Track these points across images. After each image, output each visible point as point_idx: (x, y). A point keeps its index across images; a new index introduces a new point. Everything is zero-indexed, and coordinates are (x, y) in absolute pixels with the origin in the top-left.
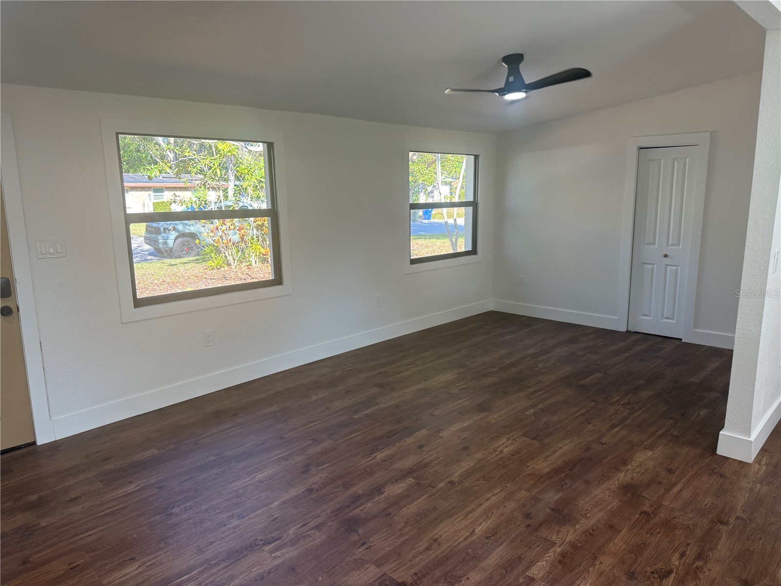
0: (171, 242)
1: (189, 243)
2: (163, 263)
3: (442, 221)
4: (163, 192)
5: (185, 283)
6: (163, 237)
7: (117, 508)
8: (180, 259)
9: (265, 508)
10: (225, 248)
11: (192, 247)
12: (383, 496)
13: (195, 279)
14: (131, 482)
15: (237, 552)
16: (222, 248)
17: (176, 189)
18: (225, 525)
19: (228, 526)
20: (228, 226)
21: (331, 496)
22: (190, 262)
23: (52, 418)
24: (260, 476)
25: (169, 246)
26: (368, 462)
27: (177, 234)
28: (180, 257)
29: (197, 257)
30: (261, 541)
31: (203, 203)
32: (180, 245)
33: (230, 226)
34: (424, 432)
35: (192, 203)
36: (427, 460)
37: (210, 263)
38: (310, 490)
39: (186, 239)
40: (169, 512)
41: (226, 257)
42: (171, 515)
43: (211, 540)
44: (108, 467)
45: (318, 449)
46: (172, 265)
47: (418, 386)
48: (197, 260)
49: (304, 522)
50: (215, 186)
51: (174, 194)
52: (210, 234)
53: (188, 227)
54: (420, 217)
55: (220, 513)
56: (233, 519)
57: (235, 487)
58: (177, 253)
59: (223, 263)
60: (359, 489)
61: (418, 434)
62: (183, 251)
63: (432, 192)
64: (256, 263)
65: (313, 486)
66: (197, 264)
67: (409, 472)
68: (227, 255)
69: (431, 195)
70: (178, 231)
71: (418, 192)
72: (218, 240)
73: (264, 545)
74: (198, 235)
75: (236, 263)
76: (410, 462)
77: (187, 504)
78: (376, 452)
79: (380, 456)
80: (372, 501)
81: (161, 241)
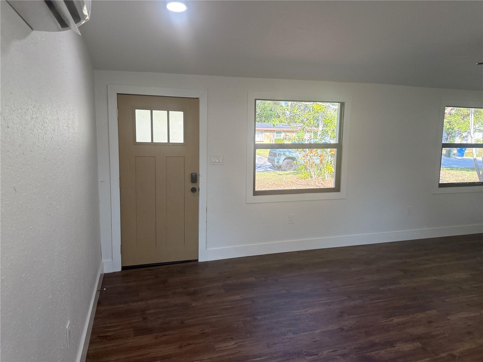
0: (281, 162)
1: (291, 163)
2: (275, 173)
3: (472, 158)
4: (281, 133)
5: (285, 186)
6: (277, 158)
7: (230, 306)
8: (285, 172)
9: (310, 332)
10: (310, 167)
11: (292, 165)
12: (394, 349)
13: (291, 183)
14: (239, 294)
15: (290, 354)
16: (308, 167)
17: (288, 131)
18: (285, 335)
19: (287, 336)
20: (313, 154)
21: (356, 337)
22: (290, 174)
23: (207, 249)
24: (311, 311)
25: (280, 164)
26: (386, 322)
27: (285, 157)
28: (285, 170)
29: (294, 171)
30: (305, 352)
31: (301, 140)
32: (286, 163)
33: (315, 154)
34: (434, 312)
35: (295, 140)
36: (434, 333)
37: (300, 175)
38: (342, 329)
39: (290, 160)
40: (255, 317)
41: (310, 172)
42: (256, 319)
43: (276, 342)
44: (229, 282)
45: (352, 303)
46: (280, 175)
47: (434, 278)
48: (294, 173)
49: (334, 349)
50: (309, 130)
51: (286, 134)
52: (303, 158)
53: (292, 154)
54: (454, 155)
55: (283, 326)
56: (290, 332)
57: (294, 313)
58: (284, 168)
59: (308, 175)
60: (376, 338)
61: (429, 312)
62: (287, 167)
63: (466, 137)
64: (328, 177)
65: (344, 327)
66: (293, 175)
67: (418, 338)
68: (311, 171)
69: (465, 139)
70: (286, 156)
71: (454, 136)
72: (307, 162)
73: (306, 355)
74: (297, 158)
75: (315, 176)
76: (420, 330)
77: (266, 316)
78: (393, 317)
79: (395, 320)
80: (385, 350)
81: (276, 161)
